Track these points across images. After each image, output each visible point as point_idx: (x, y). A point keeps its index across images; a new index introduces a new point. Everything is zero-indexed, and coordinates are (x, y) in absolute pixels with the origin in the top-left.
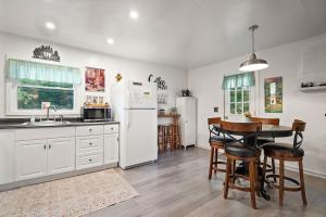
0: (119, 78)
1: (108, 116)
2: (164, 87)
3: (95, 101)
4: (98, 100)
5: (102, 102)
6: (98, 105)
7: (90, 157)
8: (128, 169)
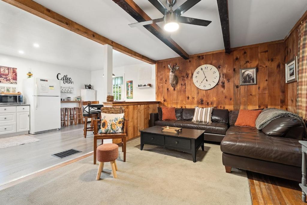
0: (30, 75)
1: (20, 101)
2: (71, 82)
3: (8, 90)
4: (11, 90)
5: (14, 91)
6: (11, 93)
7: (5, 127)
8: (37, 133)
